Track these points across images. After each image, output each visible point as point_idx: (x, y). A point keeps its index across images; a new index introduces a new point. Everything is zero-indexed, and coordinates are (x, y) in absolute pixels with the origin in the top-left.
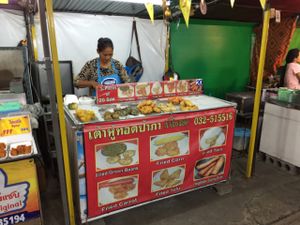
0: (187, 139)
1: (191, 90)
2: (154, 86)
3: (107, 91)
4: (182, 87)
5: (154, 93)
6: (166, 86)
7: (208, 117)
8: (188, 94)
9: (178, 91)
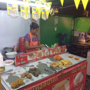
0: (69, 82)
1: (62, 51)
2: (46, 51)
3: (22, 58)
4: (58, 50)
5: (45, 55)
6: (51, 51)
7: (77, 68)
8: (60, 54)
9: (57, 53)
